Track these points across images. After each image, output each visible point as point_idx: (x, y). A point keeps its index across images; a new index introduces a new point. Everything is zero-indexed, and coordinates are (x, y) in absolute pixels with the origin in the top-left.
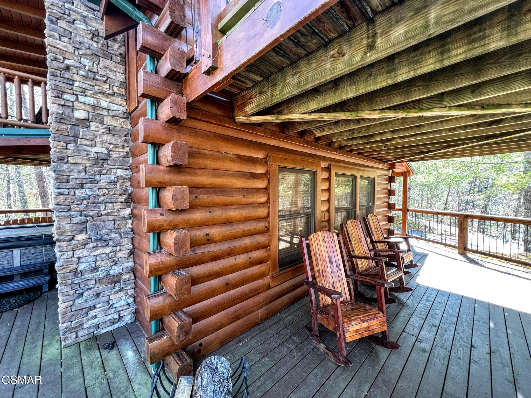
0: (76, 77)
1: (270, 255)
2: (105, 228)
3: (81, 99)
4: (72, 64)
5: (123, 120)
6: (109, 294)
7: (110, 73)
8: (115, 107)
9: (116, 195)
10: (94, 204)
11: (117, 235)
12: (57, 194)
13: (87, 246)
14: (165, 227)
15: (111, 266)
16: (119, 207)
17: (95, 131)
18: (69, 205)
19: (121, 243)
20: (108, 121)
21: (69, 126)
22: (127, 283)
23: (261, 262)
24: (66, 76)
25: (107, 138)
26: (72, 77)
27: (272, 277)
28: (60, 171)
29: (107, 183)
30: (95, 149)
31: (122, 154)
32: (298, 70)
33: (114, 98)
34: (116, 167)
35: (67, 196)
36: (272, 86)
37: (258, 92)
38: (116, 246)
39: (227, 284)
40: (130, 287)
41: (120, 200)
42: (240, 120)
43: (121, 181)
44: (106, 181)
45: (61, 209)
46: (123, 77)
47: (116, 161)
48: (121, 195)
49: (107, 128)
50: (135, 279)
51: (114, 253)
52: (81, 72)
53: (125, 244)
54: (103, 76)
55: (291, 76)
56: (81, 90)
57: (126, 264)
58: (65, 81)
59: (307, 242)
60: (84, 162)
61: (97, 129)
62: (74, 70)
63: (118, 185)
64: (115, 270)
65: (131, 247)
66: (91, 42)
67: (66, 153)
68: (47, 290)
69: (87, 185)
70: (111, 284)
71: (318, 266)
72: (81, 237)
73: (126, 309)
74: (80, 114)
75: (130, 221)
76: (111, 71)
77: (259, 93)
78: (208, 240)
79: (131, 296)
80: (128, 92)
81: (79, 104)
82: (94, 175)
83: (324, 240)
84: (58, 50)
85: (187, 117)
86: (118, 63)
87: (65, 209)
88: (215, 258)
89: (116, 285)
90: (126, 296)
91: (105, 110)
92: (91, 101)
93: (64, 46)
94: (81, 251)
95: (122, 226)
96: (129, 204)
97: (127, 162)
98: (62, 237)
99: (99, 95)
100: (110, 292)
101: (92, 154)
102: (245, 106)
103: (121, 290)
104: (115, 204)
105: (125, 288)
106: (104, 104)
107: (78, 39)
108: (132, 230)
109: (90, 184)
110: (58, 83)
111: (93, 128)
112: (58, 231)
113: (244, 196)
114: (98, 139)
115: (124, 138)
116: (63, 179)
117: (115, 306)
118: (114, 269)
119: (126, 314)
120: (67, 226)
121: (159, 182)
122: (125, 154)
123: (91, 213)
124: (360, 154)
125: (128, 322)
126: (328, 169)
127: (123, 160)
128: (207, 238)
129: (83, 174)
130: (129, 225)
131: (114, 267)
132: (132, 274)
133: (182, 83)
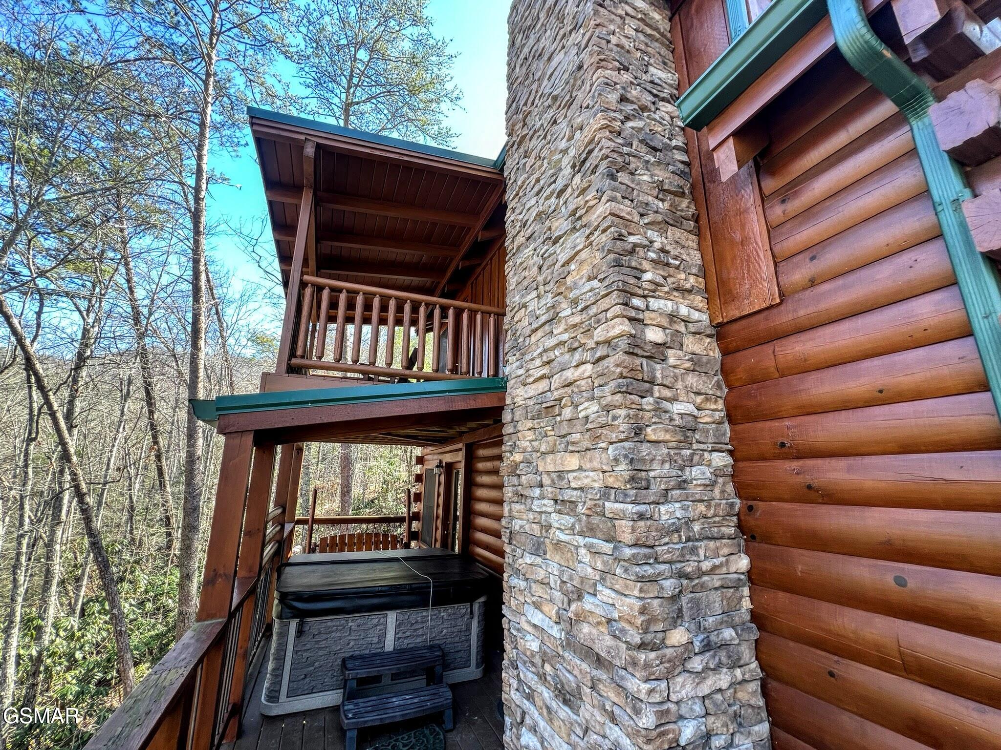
0: (646, 265)
2: (710, 609)
3: (654, 303)
4: (639, 241)
5: (708, 340)
7: (682, 251)
8: (696, 315)
9: (717, 519)
10: (691, 543)
11: (732, 632)
12: (635, 517)
13: (689, 665)
15: (733, 734)
16: (726, 551)
17: (674, 367)
18: (652, 547)
19: (740, 659)
20: (691, 344)
21: (644, 361)
24: (633, 264)
25: (692, 380)
26: (640, 264)
28: (639, 460)
29: (702, 488)
30: (678, 408)
31: (715, 415)
33: (691, 297)
34: (710, 446)
35: (649, 523)
38: (733, 668)
41: (726, 531)
43: (720, 481)
44: (703, 482)
45: (645, 556)
46: (698, 255)
47: (708, 431)
48: (725, 517)
49: (691, 360)
51: (733, 689)
52: (652, 255)
53: (747, 661)
54: (676, 258)
56: (653, 287)
57: (756, 728)
58: (634, 272)
60: (668, 437)
61: (679, 362)
62: (641, 254)
63: (718, 493)
65: (759, 672)
66: (656, 202)
67: (642, 418)
68: (452, 727)
69: (674, 492)
72: (678, 636)
74: (654, 335)
75: (747, 592)
76: (683, 247)
80: (713, 283)
81: (653, 315)
82: (682, 468)
84: (621, 221)
86: (690, 232)
87: (650, 558)
91: (683, 323)
92: (669, 306)
93: (628, 213)
94: (680, 679)
95: (733, 604)
96: (740, 541)
97: (724, 434)
98: (649, 637)
99: (675, 294)
101: (676, 417)
104: (718, 543)
106: (684, 311)
107: (641, 199)
108: (755, 616)
109: (678, 492)
110: (626, 279)
111: (672, 361)
112: (643, 618)
114: (679, 385)
115: (715, 378)
116: (641, 479)
118: (738, 745)
120: (656, 602)
122: (720, 414)
123: (689, 569)
127: (716, 429)
129: (667, 466)
130: (746, 604)
131: (737, 739)
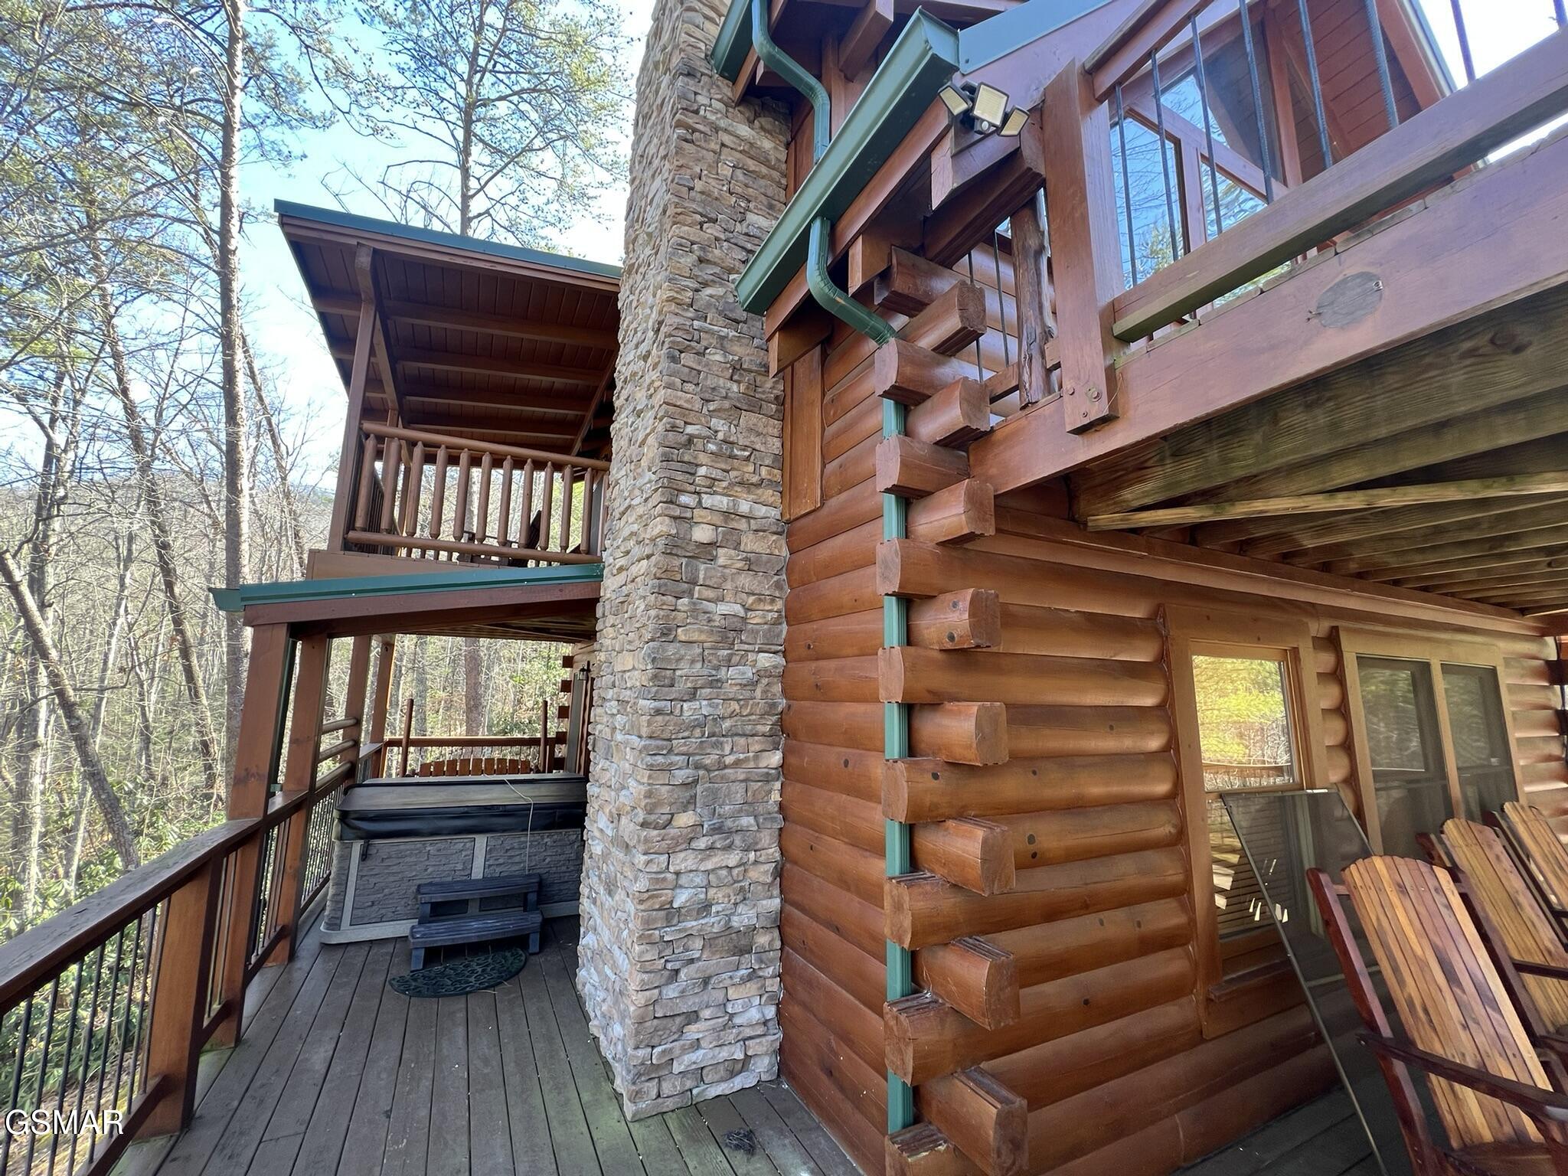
0: (702, 458)
1: (1192, 921)
2: (730, 799)
3: (707, 501)
4: (697, 432)
5: (775, 537)
6: (728, 982)
7: (756, 440)
8: (762, 511)
9: (754, 717)
10: (714, 739)
11: (751, 820)
12: (652, 712)
13: (694, 845)
14: (941, 811)
15: (736, 904)
16: (757, 747)
17: (725, 567)
18: (670, 740)
19: (757, 843)
20: (750, 543)
21: (684, 561)
22: (764, 956)
23: (1167, 941)
24: (686, 458)
25: (746, 581)
26: (695, 458)
27: (1209, 1000)
28: (663, 660)
29: (738, 687)
30: (723, 608)
31: (770, 616)
32: (1328, 394)
33: (760, 491)
34: (757, 647)
35: (667, 718)
36: (1220, 436)
37: (1168, 453)
38: (747, 850)
39: (1086, 1002)
40: (771, 970)
41: (761, 729)
42: (1101, 523)
43: (765, 681)
44: (739, 681)
45: (657, 747)
46: (777, 443)
47: (758, 632)
48: (762, 716)
49: (746, 559)
50: (781, 949)
51: (742, 868)
52: (712, 447)
53: (766, 846)
54: (745, 448)
55: (1298, 410)
56: (708, 483)
57: (764, 902)
58: (685, 467)
59: (1342, 890)
60: (703, 637)
61: (729, 562)
62: (700, 446)
63: (758, 693)
64: (744, 918)
65: (777, 856)
66: (729, 384)
67: (674, 619)
68: (537, 950)
69: (703, 691)
70: (734, 955)
71: (1401, 983)
72: (685, 819)
73: (759, 1036)
74: (702, 534)
75: (778, 785)
76: (759, 434)
77: (1173, 455)
78: (1034, 855)
79: (773, 997)
80: (787, 475)
81: (704, 513)
82: (717, 668)
83: (1402, 889)
84: (679, 410)
85: (998, 530)
86: (771, 417)
87: (663, 749)
88: (1053, 912)
89: (743, 959)
90: (761, 996)
91: (744, 520)
92: (722, 502)
93: (687, 401)
94: (682, 855)
95: (760, 797)
96: (778, 739)
97: (779, 635)
98: (653, 817)
99: (736, 488)
100: (731, 977)
101: (717, 618)
102: (1119, 488)
103: (753, 975)
104: (750, 740)
105: (761, 974)
106: (744, 507)
107: (709, 382)
108: (782, 807)
109: (708, 690)
110: (674, 474)
111: (721, 561)
112: (647, 801)
113: (1111, 728)
114: (728, 585)
115: (776, 578)
116: (665, 677)
117: (737, 1021)
118: (741, 914)
119: (760, 1050)
120: (665, 789)
121: (929, 692)
122: (776, 615)
123: (707, 761)
124: (1425, 589)
125: (764, 1078)
126: (1331, 642)
127: (769, 630)
128: (1032, 848)
129: (699, 665)
130: (776, 796)
131: (740, 909)
132: (776, 933)
133: (967, 452)
